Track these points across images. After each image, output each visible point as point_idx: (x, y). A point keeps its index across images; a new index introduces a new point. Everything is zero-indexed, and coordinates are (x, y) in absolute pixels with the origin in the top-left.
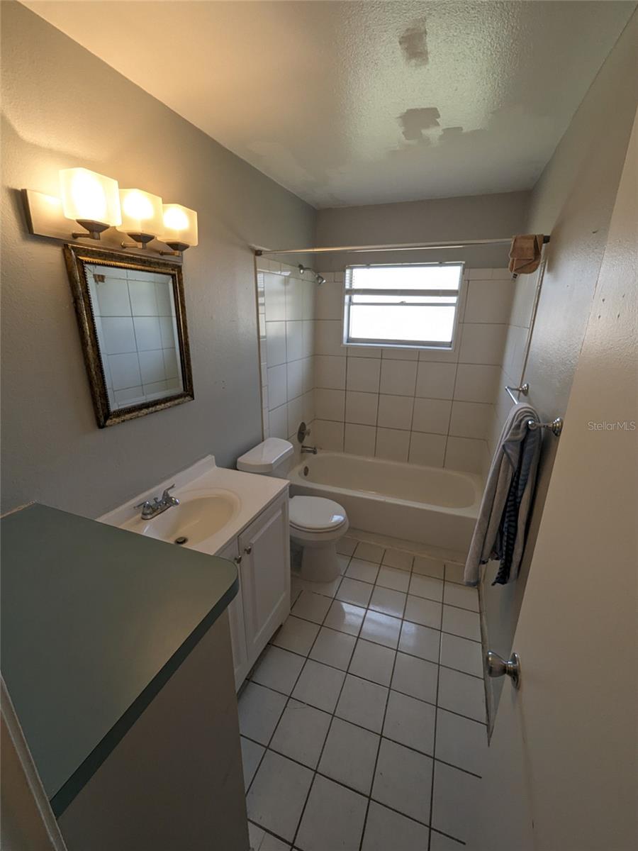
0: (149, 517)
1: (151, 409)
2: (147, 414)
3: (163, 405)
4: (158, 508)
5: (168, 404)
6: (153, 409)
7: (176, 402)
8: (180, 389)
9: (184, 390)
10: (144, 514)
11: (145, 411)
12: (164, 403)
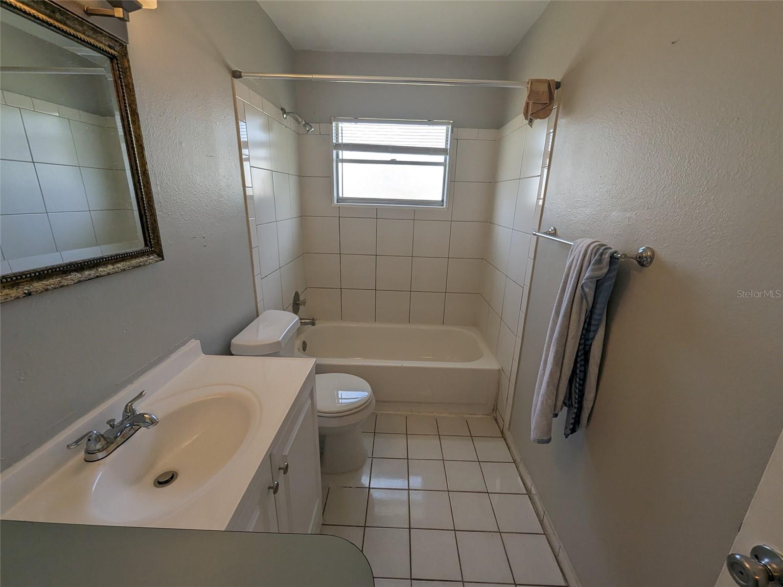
0: (100, 455)
1: (87, 273)
2: (79, 282)
3: (110, 267)
4: (116, 437)
5: (120, 265)
6: (92, 273)
7: (134, 262)
8: (139, 244)
9: (146, 245)
10: (88, 452)
11: (75, 276)
12: (113, 264)
